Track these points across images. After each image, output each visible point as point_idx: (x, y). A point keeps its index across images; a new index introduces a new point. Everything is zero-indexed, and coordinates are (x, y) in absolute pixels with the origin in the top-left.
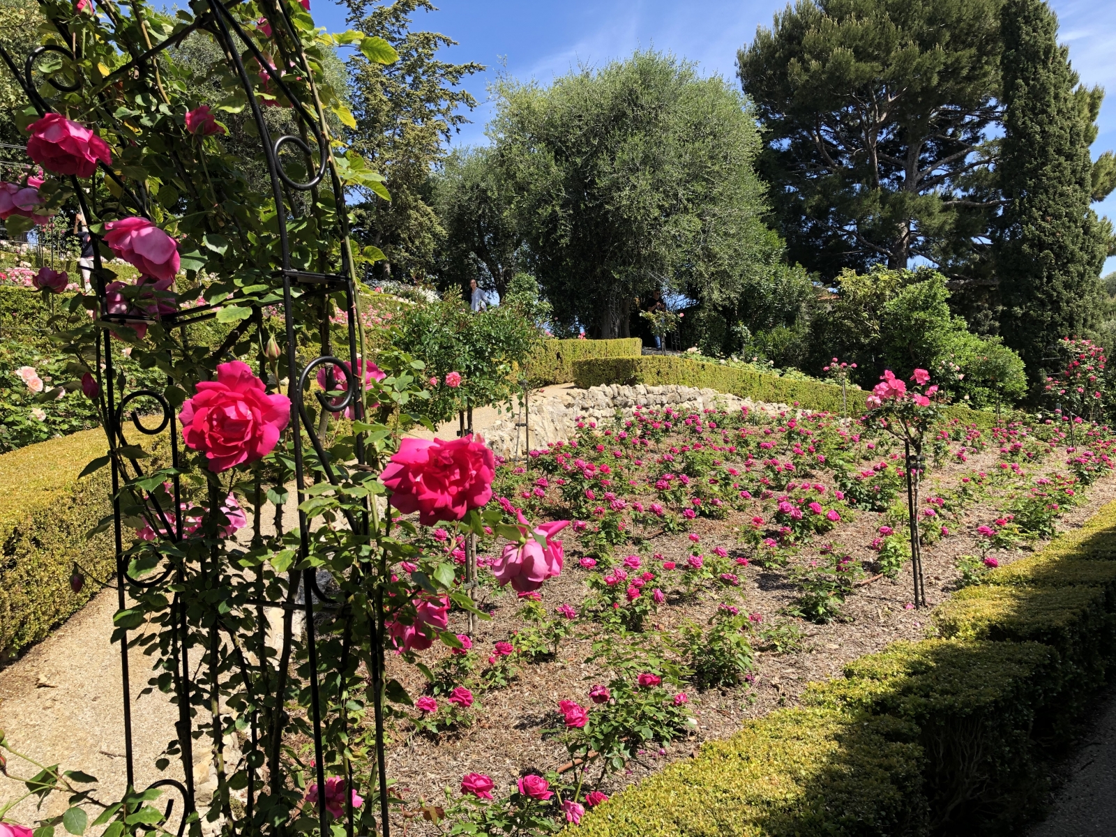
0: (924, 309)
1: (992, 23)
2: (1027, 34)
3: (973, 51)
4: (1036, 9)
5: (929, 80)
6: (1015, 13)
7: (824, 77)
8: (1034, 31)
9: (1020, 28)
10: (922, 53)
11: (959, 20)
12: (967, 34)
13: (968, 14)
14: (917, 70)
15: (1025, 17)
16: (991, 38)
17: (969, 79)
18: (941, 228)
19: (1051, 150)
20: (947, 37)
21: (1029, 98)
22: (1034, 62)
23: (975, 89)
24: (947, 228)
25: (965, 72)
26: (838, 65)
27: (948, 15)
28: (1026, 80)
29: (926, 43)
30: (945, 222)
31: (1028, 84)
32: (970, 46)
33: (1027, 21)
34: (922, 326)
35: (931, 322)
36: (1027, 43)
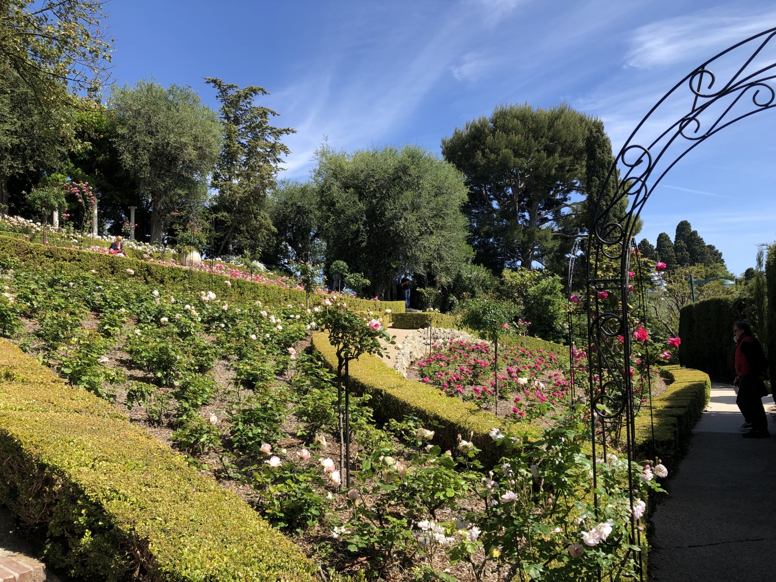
0: (550, 294)
1: (581, 144)
2: (599, 153)
3: (572, 158)
4: (604, 141)
5: (550, 171)
6: (593, 142)
7: (497, 163)
8: (603, 152)
9: (596, 150)
10: (548, 157)
11: (565, 141)
12: (569, 149)
13: (570, 139)
14: (545, 165)
15: (598, 145)
16: (580, 152)
17: (568, 171)
18: (552, 249)
19: (611, 215)
20: (560, 149)
21: (600, 187)
22: (602, 168)
23: (570, 176)
24: (555, 249)
25: (567, 168)
26: (505, 158)
27: (560, 138)
28: (599, 177)
29: (550, 151)
30: (554, 246)
31: (599, 180)
32: (570, 155)
33: (599, 146)
34: (548, 302)
35: (553, 301)
36: (599, 158)
